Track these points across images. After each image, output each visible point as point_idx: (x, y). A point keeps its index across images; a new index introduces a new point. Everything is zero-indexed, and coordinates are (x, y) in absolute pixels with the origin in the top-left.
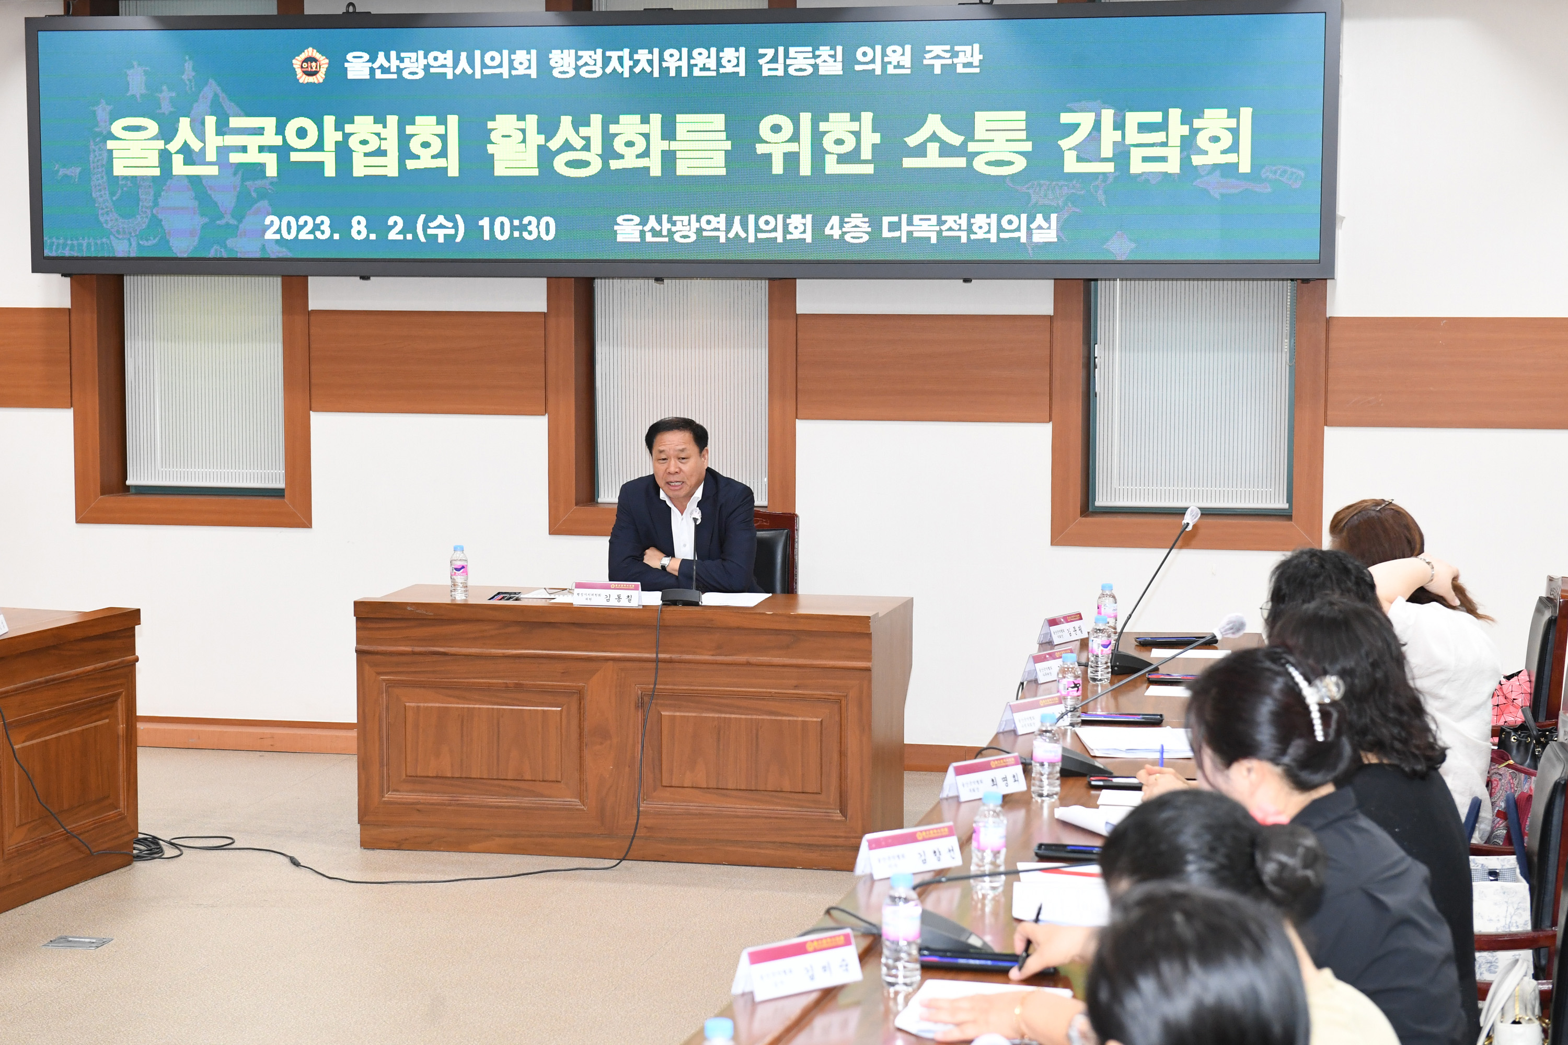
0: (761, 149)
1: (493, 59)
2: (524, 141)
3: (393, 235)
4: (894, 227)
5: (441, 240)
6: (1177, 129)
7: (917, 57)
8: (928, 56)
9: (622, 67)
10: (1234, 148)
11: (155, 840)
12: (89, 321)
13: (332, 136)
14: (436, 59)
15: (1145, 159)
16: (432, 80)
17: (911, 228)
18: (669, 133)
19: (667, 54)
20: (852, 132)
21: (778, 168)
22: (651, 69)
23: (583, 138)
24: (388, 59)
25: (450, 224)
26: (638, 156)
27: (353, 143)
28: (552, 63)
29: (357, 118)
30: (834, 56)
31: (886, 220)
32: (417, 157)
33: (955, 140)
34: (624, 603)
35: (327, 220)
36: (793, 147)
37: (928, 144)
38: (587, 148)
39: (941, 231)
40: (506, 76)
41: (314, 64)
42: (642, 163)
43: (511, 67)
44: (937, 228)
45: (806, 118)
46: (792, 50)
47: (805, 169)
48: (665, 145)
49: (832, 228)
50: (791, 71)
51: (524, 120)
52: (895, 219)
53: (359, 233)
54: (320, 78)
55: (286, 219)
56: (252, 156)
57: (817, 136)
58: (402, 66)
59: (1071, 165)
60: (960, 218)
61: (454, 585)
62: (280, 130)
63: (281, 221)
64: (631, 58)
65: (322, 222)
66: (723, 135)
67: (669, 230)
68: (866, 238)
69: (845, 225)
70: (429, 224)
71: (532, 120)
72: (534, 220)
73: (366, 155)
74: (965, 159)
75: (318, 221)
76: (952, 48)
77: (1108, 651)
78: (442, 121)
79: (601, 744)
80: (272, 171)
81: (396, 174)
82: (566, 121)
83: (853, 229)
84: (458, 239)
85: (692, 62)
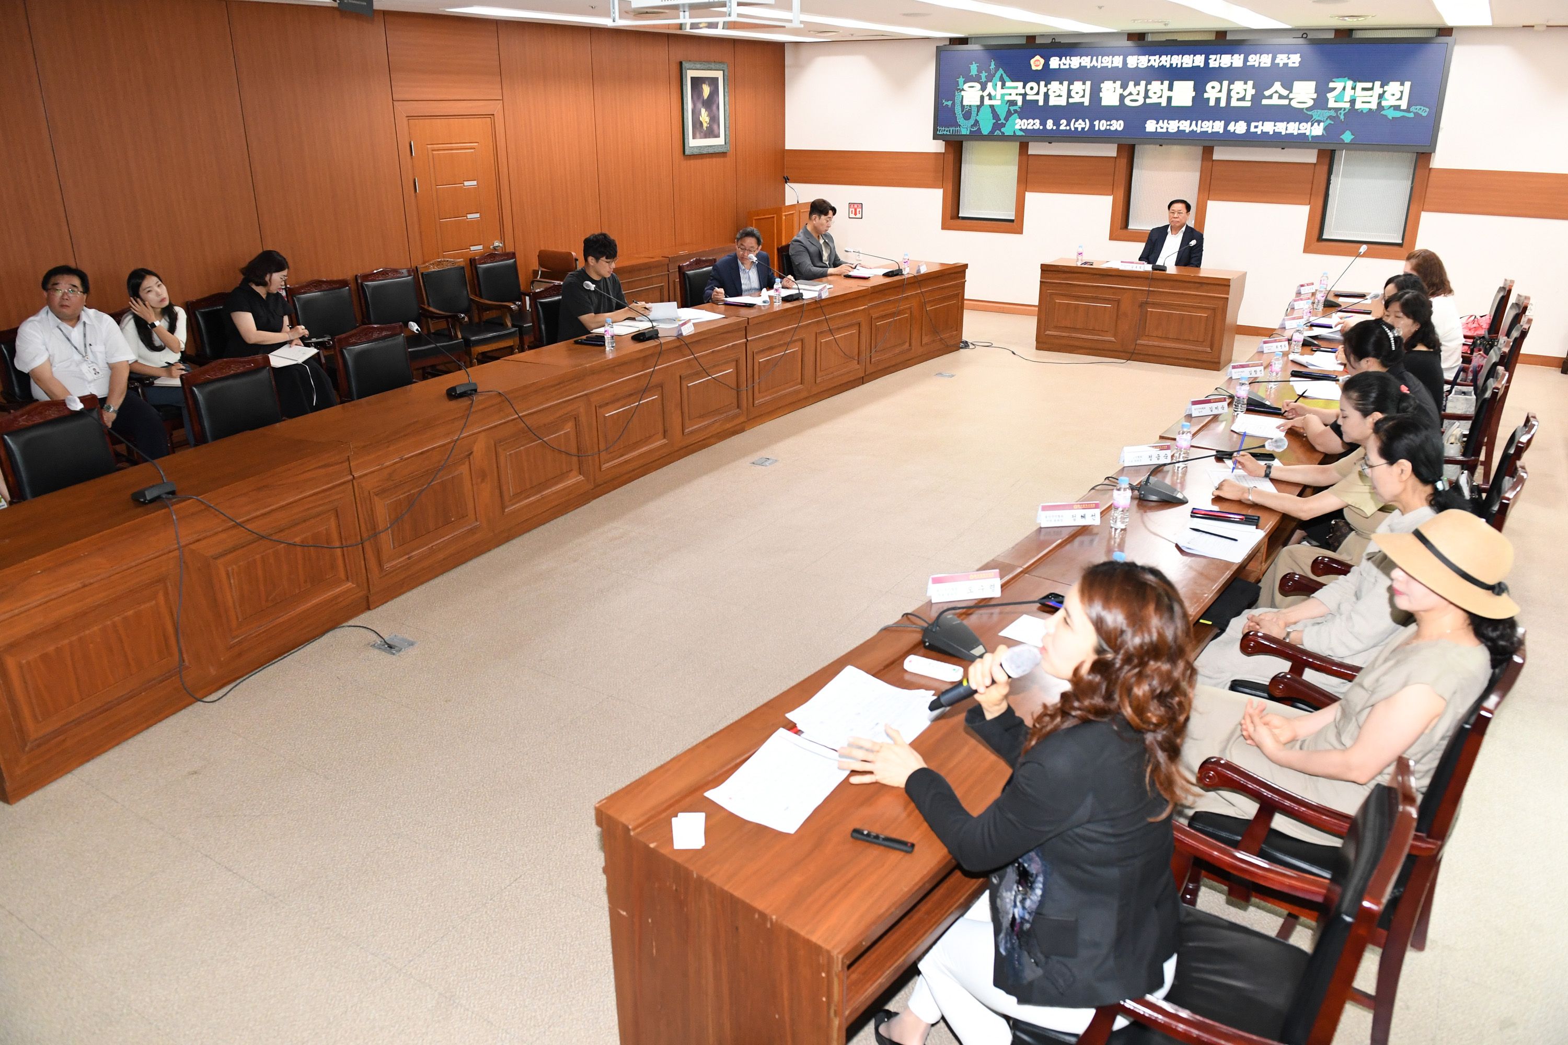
0: (1206, 96)
1: (1105, 60)
2: (1114, 91)
3: (1062, 127)
4: (1256, 127)
5: (1080, 129)
6: (1378, 91)
7: (1274, 59)
8: (1278, 59)
9: (1155, 63)
10: (1400, 99)
11: (966, 342)
12: (950, 158)
13: (1043, 90)
14: (1084, 60)
15: (1363, 102)
16: (1082, 68)
17: (1262, 128)
18: (1170, 88)
19: (1173, 58)
20: (1244, 89)
21: (1212, 103)
22: (1166, 64)
23: (1137, 90)
24: (1066, 60)
25: (1084, 123)
26: (1158, 98)
27: (1050, 92)
28: (1128, 61)
29: (1052, 83)
30: (1239, 59)
31: (1253, 124)
32: (1074, 98)
34: (1138, 269)
35: (1038, 121)
36: (1219, 95)
37: (1274, 94)
38: (1138, 94)
39: (1275, 129)
40: (1110, 66)
41: (1039, 62)
42: (1159, 100)
43: (1112, 63)
44: (1273, 128)
45: (1225, 83)
46: (1223, 56)
47: (1223, 104)
49: (1231, 127)
50: (1222, 65)
51: (1115, 83)
52: (1257, 124)
53: (1050, 126)
54: (1040, 67)
55: (1023, 121)
56: (1013, 98)
57: (1229, 91)
58: (1071, 63)
60: (1283, 124)
61: (1078, 260)
62: (1024, 87)
63: (1021, 122)
64: (1159, 59)
66: (1192, 90)
67: (1167, 127)
68: (1244, 131)
69: (1236, 126)
70: (1076, 123)
71: (1118, 83)
72: (1115, 122)
73: (1055, 97)
74: (1288, 101)
75: (1035, 121)
76: (1288, 56)
77: (1324, 298)
78: (1084, 84)
79: (1125, 319)
80: (1020, 103)
81: (1065, 104)
82: (1131, 84)
83: (1240, 128)
84: (1086, 129)
85: (1183, 61)
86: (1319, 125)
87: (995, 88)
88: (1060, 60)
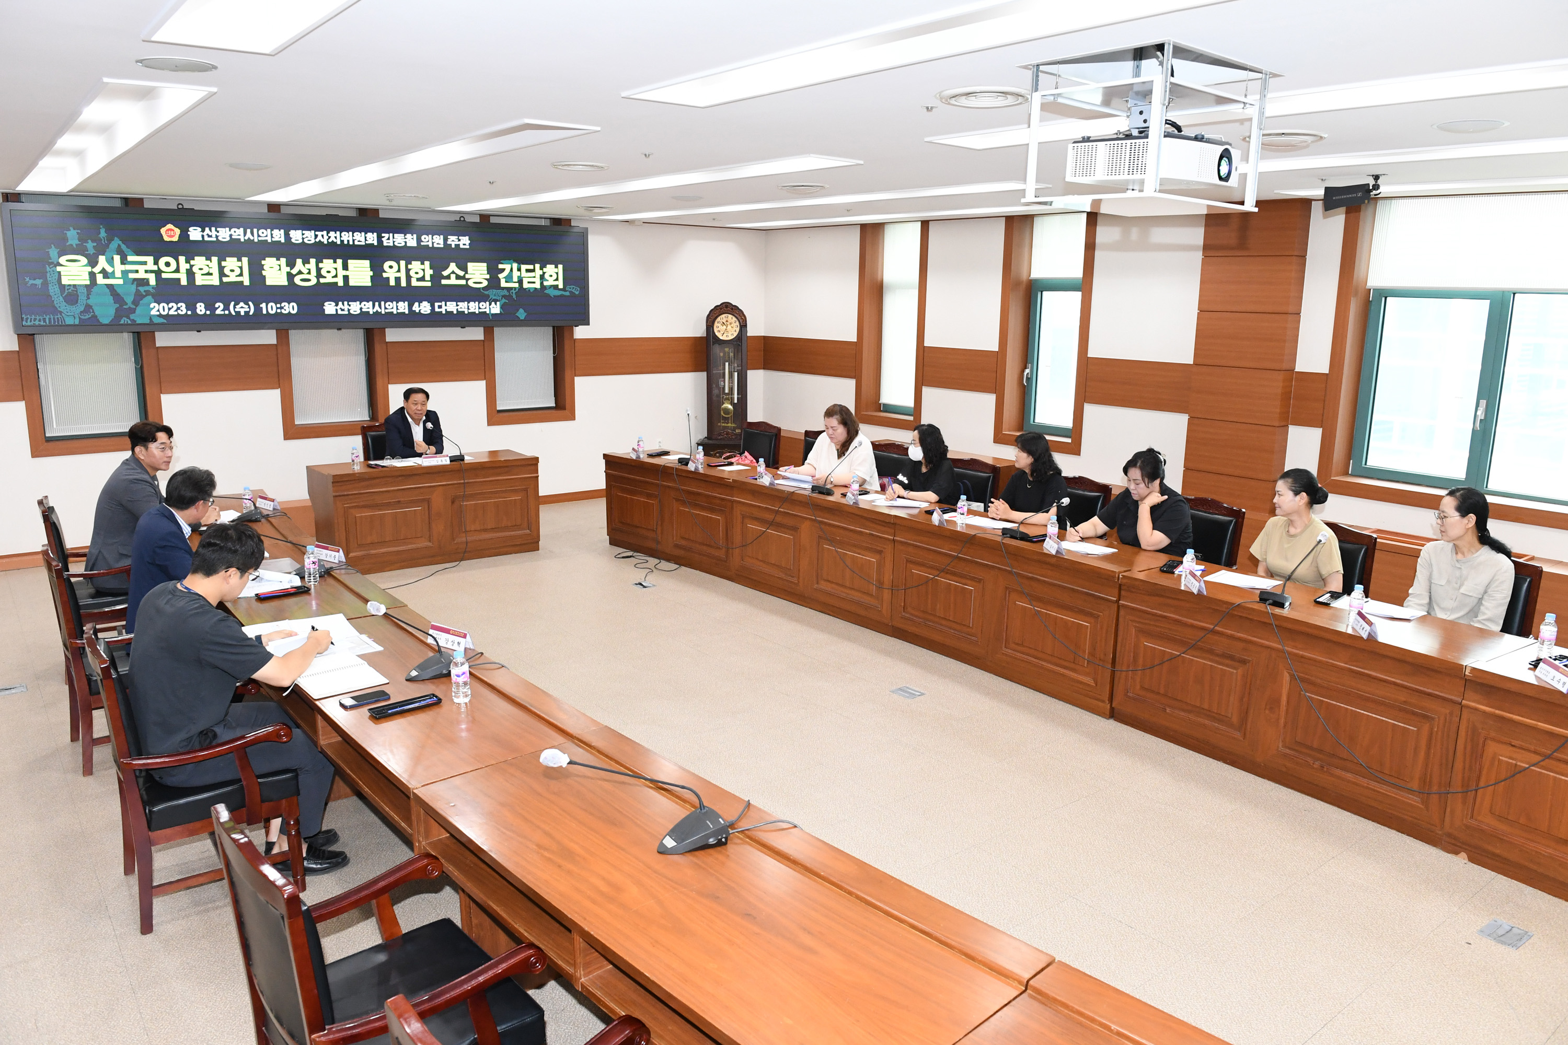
0: (385, 275)
1: (263, 233)
2: (280, 270)
3: (218, 312)
4: (440, 307)
5: (242, 314)
6: (538, 272)
7: (446, 240)
8: (449, 240)
9: (324, 239)
10: (557, 279)
13: (184, 266)
14: (235, 232)
15: (529, 282)
16: (233, 242)
17: (446, 308)
18: (345, 267)
19: (343, 234)
20: (421, 269)
21: (392, 283)
23: (307, 269)
25: (247, 307)
26: (333, 277)
27: (195, 269)
28: (291, 236)
29: (196, 258)
30: (413, 239)
31: (437, 304)
32: (228, 276)
33: (461, 273)
35: (184, 305)
36: (398, 275)
37: (451, 275)
38: (309, 273)
39: (458, 308)
40: (270, 241)
41: (172, 232)
42: (335, 280)
43: (272, 237)
44: (456, 308)
45: (403, 263)
46: (395, 235)
47: (403, 284)
49: (415, 308)
50: (396, 244)
51: (279, 260)
52: (440, 304)
53: (201, 311)
54: (176, 239)
55: (161, 305)
56: (141, 275)
57: (408, 271)
58: (218, 234)
60: (464, 304)
62: (156, 263)
63: (159, 306)
64: (327, 235)
65: (181, 306)
66: (369, 269)
67: (348, 309)
68: (429, 312)
69: (420, 306)
70: (236, 307)
71: (283, 261)
72: (286, 305)
73: (202, 275)
74: (465, 281)
75: (179, 305)
76: (458, 238)
78: (240, 260)
79: (438, 519)
80: (153, 282)
82: (299, 262)
83: (424, 308)
84: (251, 313)
85: (354, 238)
86: (496, 304)
87: (110, 261)
88: (203, 231)
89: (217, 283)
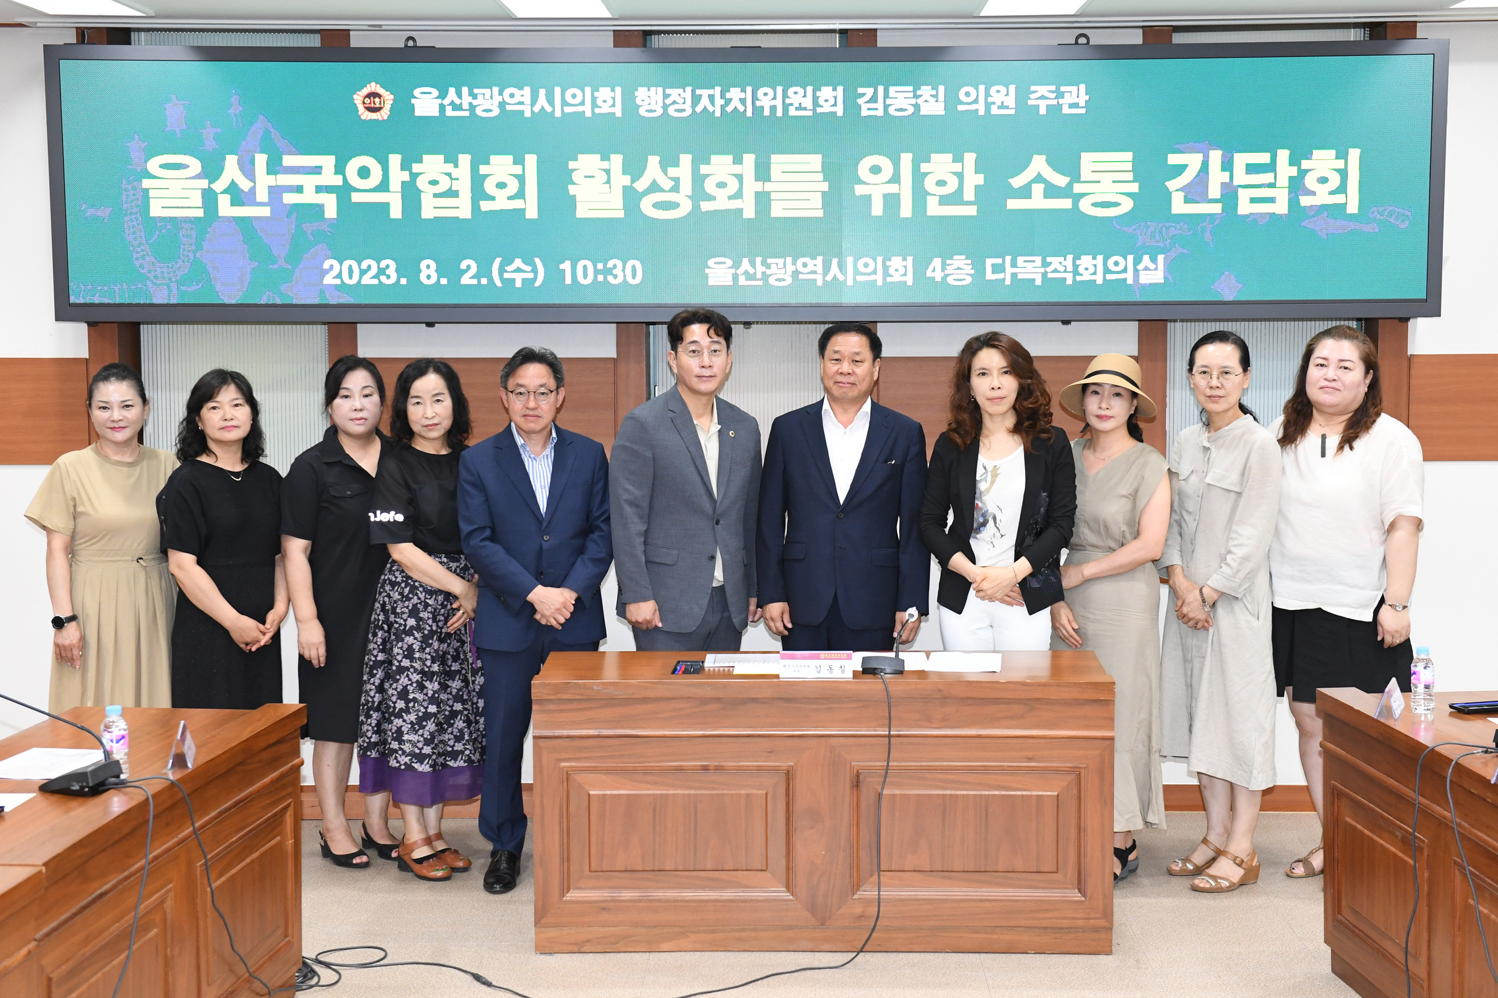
0: (859, 190)
1: (574, 96)
2: (608, 181)
3: (466, 280)
4: (997, 269)
5: (518, 284)
6: (1285, 170)
7: (1022, 96)
8: (1032, 96)
9: (713, 105)
10: (1342, 189)
13: (398, 176)
14: (512, 96)
15: (1253, 200)
16: (508, 117)
17: (1015, 270)
18: (763, 172)
19: (760, 93)
20: (954, 173)
21: (877, 209)
22: (744, 108)
23: (672, 179)
24: (460, 96)
25: (529, 268)
26: (730, 198)
27: (421, 183)
28: (638, 101)
29: (425, 157)
30: (936, 96)
31: (989, 262)
32: (492, 198)
33: (1061, 181)
35: (393, 265)
36: (893, 188)
37: (1033, 185)
38: (675, 189)
39: (1046, 272)
40: (588, 114)
41: (377, 100)
42: (734, 204)
43: (594, 105)
44: (1042, 270)
45: (906, 159)
46: (892, 89)
47: (906, 211)
48: (759, 186)
49: (934, 270)
50: (891, 111)
51: (609, 160)
52: (999, 261)
53: (429, 277)
54: (384, 114)
55: (346, 264)
56: (309, 197)
57: (919, 178)
58: (475, 102)
59: (1179, 206)
60: (1065, 260)
62: (340, 169)
63: (341, 264)
64: (722, 96)
65: (388, 267)
66: (820, 176)
67: (764, 273)
68: (969, 280)
69: (947, 267)
70: (506, 268)
71: (617, 160)
72: (619, 264)
73: (436, 196)
74: (1070, 201)
75: (383, 264)
76: (1058, 89)
78: (519, 161)
79: (812, 828)
80: (331, 212)
81: (468, 215)
82: (653, 161)
83: (957, 272)
84: (538, 284)
85: (788, 101)
87: (248, 170)
88: (443, 95)
89: (465, 213)
